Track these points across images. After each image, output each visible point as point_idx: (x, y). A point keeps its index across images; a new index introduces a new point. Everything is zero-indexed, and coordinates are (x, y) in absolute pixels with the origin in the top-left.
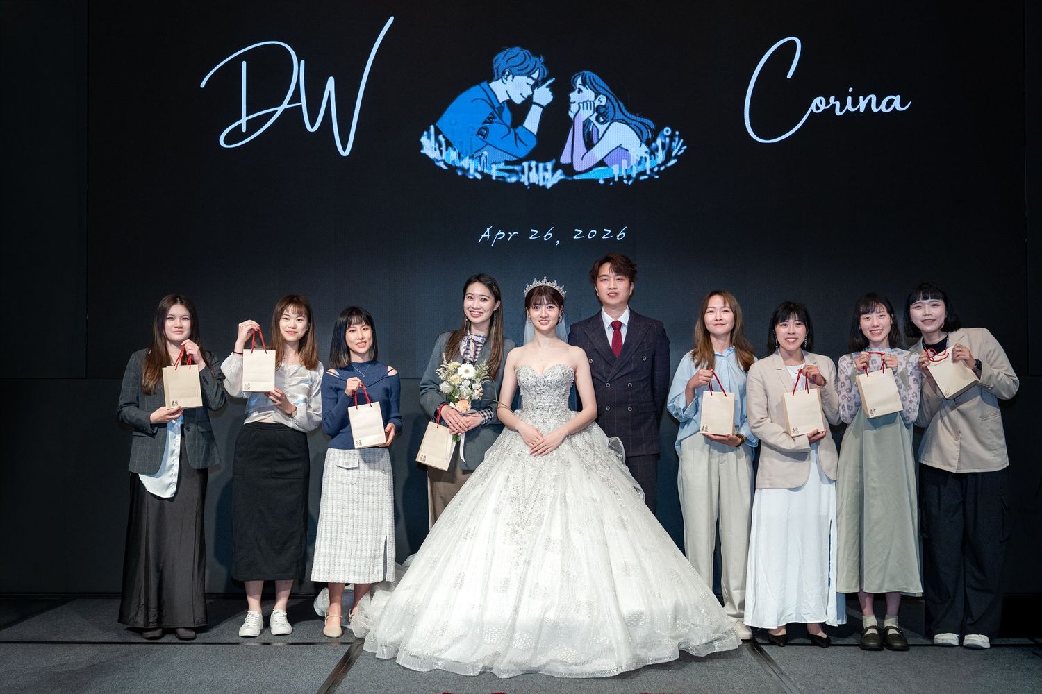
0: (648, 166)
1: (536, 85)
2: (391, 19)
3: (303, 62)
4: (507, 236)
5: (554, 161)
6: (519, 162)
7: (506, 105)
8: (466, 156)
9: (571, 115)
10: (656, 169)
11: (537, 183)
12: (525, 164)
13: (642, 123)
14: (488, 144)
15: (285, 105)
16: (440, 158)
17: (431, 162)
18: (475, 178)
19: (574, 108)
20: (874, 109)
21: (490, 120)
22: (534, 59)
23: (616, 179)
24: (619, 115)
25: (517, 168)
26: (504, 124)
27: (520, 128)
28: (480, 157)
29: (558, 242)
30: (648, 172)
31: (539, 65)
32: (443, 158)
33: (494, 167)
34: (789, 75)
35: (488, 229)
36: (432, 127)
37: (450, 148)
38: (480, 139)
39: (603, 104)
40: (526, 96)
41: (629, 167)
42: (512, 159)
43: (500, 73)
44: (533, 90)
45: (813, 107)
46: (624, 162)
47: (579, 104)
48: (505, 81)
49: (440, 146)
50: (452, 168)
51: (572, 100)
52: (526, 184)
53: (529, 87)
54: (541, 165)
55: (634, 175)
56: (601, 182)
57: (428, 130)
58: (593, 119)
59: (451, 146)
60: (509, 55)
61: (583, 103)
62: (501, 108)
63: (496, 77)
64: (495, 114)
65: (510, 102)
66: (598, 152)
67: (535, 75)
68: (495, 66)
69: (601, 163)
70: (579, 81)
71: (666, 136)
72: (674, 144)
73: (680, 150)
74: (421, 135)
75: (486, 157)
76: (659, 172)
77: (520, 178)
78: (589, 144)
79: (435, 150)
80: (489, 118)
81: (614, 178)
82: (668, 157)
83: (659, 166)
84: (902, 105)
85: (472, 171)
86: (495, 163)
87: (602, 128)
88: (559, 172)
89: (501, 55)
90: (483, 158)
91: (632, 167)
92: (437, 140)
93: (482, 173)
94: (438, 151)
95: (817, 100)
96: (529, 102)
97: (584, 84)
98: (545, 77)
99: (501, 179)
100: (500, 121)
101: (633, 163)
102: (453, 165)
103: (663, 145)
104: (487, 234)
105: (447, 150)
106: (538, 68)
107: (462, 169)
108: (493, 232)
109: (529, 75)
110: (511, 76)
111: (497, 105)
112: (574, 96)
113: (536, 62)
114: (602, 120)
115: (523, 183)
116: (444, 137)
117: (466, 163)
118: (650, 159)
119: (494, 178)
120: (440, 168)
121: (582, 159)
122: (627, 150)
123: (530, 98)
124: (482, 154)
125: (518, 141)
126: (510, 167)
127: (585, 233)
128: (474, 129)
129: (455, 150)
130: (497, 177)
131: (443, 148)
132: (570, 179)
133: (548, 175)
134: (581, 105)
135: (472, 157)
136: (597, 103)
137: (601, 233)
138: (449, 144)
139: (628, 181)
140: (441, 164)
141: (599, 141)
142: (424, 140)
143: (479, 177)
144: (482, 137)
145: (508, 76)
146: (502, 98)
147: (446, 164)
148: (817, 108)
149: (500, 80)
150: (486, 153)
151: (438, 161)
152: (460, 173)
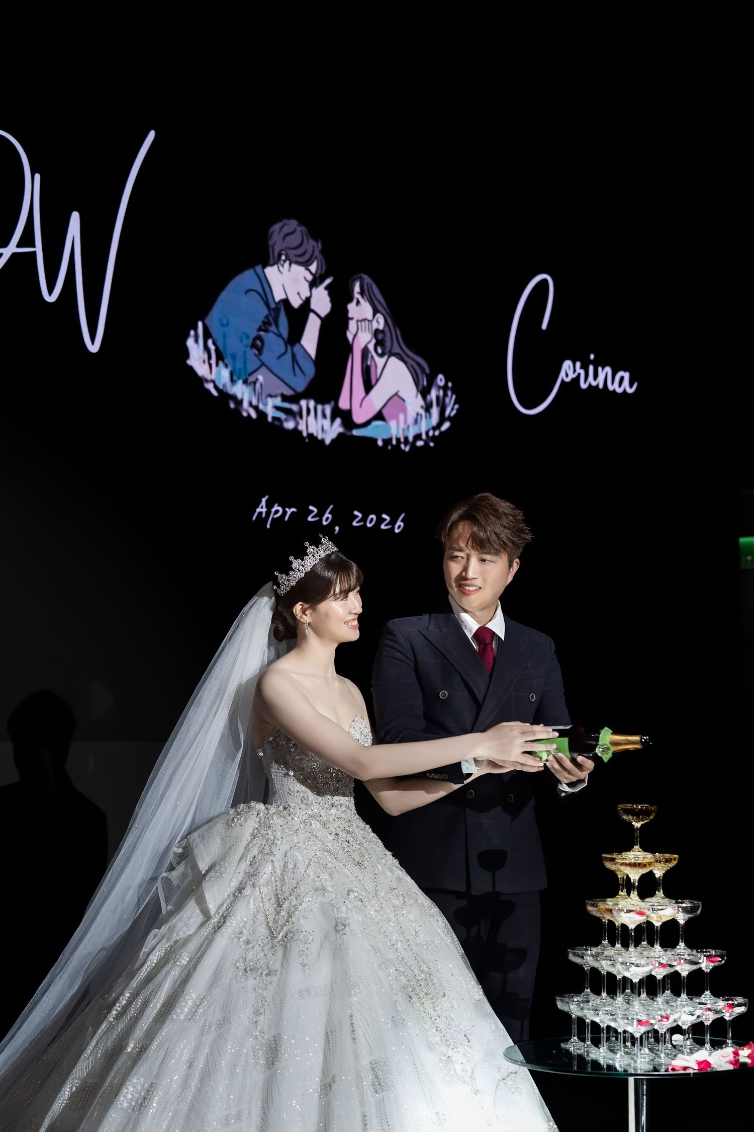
0: (423, 427)
1: (313, 284)
2: (152, 135)
3: (37, 177)
4: (285, 513)
5: (333, 403)
6: (295, 398)
7: (282, 307)
8: (239, 379)
9: (350, 336)
10: (431, 433)
11: (315, 434)
12: (303, 403)
13: (418, 364)
14: (263, 364)
15: (12, 248)
16: (209, 377)
17: (200, 381)
18: (249, 416)
19: (352, 325)
20: (611, 388)
21: (265, 326)
22: (312, 242)
23: (394, 442)
24: (396, 349)
25: (294, 407)
26: (280, 336)
27: (297, 345)
28: (255, 383)
29: (337, 528)
30: (424, 437)
31: (317, 253)
32: (213, 377)
33: (271, 402)
34: (544, 326)
35: (264, 500)
36: (200, 324)
37: (221, 363)
38: (255, 355)
39: (381, 327)
40: (304, 298)
41: (406, 427)
42: (289, 392)
43: (276, 255)
44: (311, 288)
45: (562, 375)
46: (401, 417)
47: (358, 321)
48: (281, 268)
49: (210, 358)
50: (224, 396)
51: (350, 315)
52: (305, 434)
53: (306, 285)
54: (319, 407)
55: (411, 439)
56: (380, 443)
57: (195, 328)
58: (371, 347)
59: (223, 360)
60: (286, 230)
61: (361, 321)
62: (277, 311)
63: (271, 261)
64: (271, 319)
65: (286, 302)
66: (378, 398)
67: (313, 268)
68: (271, 243)
69: (379, 416)
70: (357, 288)
71: (439, 387)
72: (447, 400)
73: (452, 409)
74: (187, 335)
75: (261, 384)
76: (434, 438)
77: (297, 424)
78: (368, 386)
79: (204, 362)
80: (264, 323)
81: (391, 439)
82: (442, 419)
83: (434, 429)
84: (631, 386)
85: (245, 404)
86: (270, 396)
87: (380, 362)
88: (338, 421)
89: (276, 227)
90: (258, 385)
91: (408, 427)
92: (206, 348)
93: (256, 408)
94: (207, 365)
95: (567, 364)
96: (306, 306)
97: (362, 293)
98: (323, 272)
99: (277, 423)
100: (276, 331)
101: (410, 420)
102: (224, 390)
103: (438, 397)
104: (262, 508)
105: (217, 365)
106: (316, 258)
107: (234, 398)
108: (269, 506)
109: (306, 264)
110: (287, 263)
111: (273, 306)
112: (352, 307)
113: (314, 247)
114: (380, 351)
115: (301, 432)
116: (214, 343)
117: (240, 390)
118: (426, 417)
119: (270, 419)
120: (208, 391)
121: (361, 406)
122: (404, 401)
123: (307, 301)
124: (257, 379)
125: (296, 367)
126: (286, 405)
127: (364, 519)
128: (248, 337)
129: (226, 366)
130: (274, 418)
131: (213, 361)
132: (348, 433)
133: (327, 423)
134: (359, 323)
135: (245, 382)
136: (375, 325)
137: (380, 520)
138: (220, 357)
139: (406, 445)
140: (210, 387)
141: (377, 380)
142: (190, 342)
143: (254, 415)
144: (257, 352)
145: (285, 261)
146: (279, 296)
147: (216, 387)
148: (567, 375)
149: (275, 267)
150: (261, 378)
151: (207, 381)
152: (232, 405)
